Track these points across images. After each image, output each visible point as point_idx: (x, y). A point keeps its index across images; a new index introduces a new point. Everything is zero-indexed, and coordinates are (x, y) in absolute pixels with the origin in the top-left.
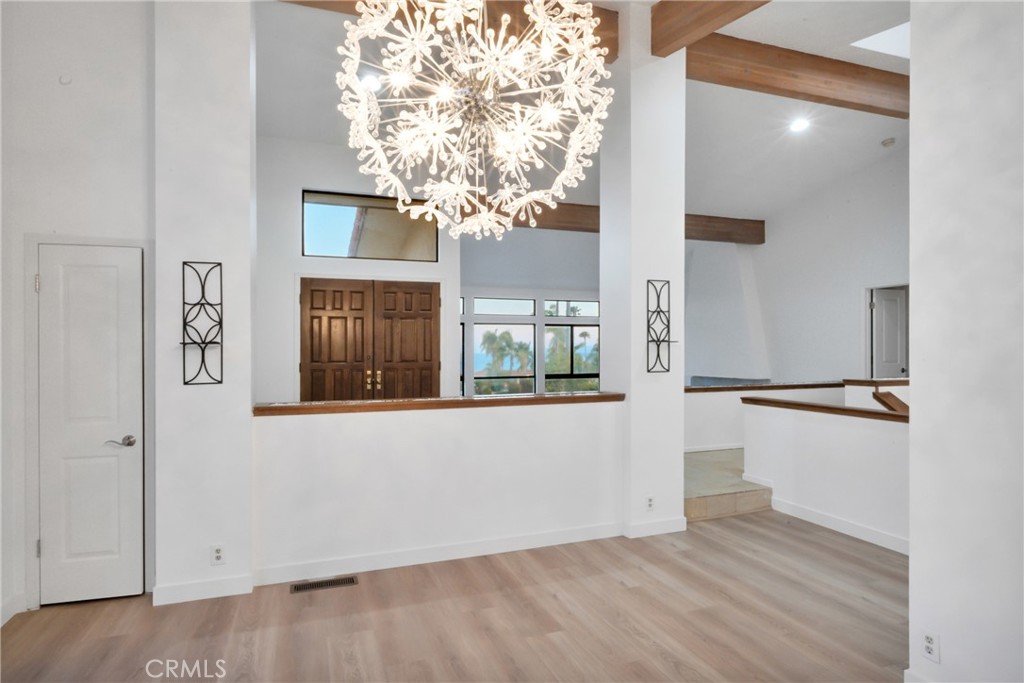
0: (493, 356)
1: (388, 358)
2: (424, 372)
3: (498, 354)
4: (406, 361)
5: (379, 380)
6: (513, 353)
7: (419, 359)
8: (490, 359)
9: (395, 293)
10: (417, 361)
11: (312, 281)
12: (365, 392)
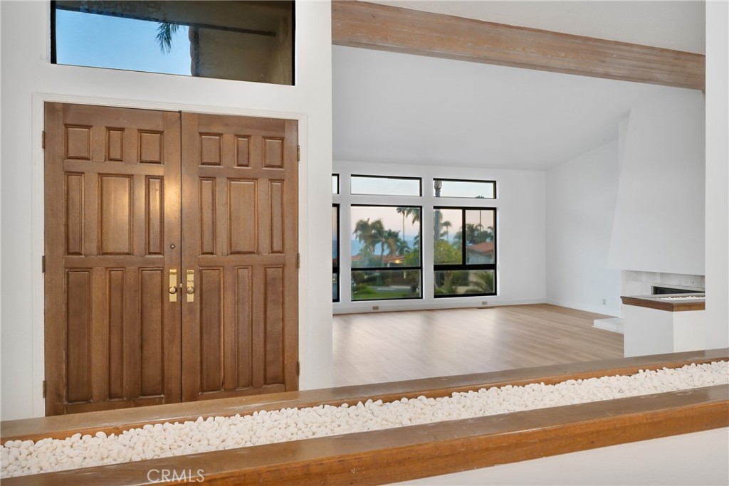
0: (365, 242)
1: (207, 248)
2: (270, 271)
3: (370, 241)
4: (239, 253)
5: (190, 285)
6: (384, 240)
7: (261, 249)
8: (362, 245)
9: (220, 135)
10: (258, 253)
11: (66, 107)
12: (166, 307)
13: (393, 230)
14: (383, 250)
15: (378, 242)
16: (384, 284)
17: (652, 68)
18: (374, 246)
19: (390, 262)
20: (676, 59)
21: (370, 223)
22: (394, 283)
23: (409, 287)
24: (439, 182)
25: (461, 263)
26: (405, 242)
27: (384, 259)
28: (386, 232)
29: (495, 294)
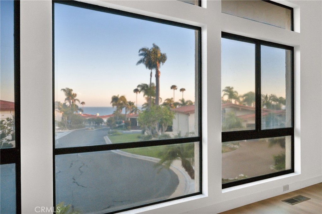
3: (119, 107)
6: (127, 106)
13: (132, 101)
14: (126, 112)
15: (123, 107)
16: (127, 129)
18: (121, 109)
19: (130, 117)
21: (119, 97)
22: (132, 129)
23: (140, 131)
26: (137, 108)
27: (127, 116)
28: (128, 102)
29: (293, 171)
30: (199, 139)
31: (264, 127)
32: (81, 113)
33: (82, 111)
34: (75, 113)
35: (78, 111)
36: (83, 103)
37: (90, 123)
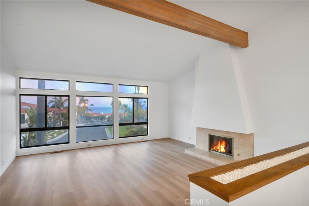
14: (121, 111)
17: (209, 29)
20: (219, 26)
24: (139, 87)
25: (132, 122)
26: (130, 108)
29: (147, 135)
30: (113, 125)
31: (135, 122)
32: (90, 112)
33: (91, 111)
34: (86, 112)
35: (88, 111)
36: (92, 105)
37: (96, 119)
